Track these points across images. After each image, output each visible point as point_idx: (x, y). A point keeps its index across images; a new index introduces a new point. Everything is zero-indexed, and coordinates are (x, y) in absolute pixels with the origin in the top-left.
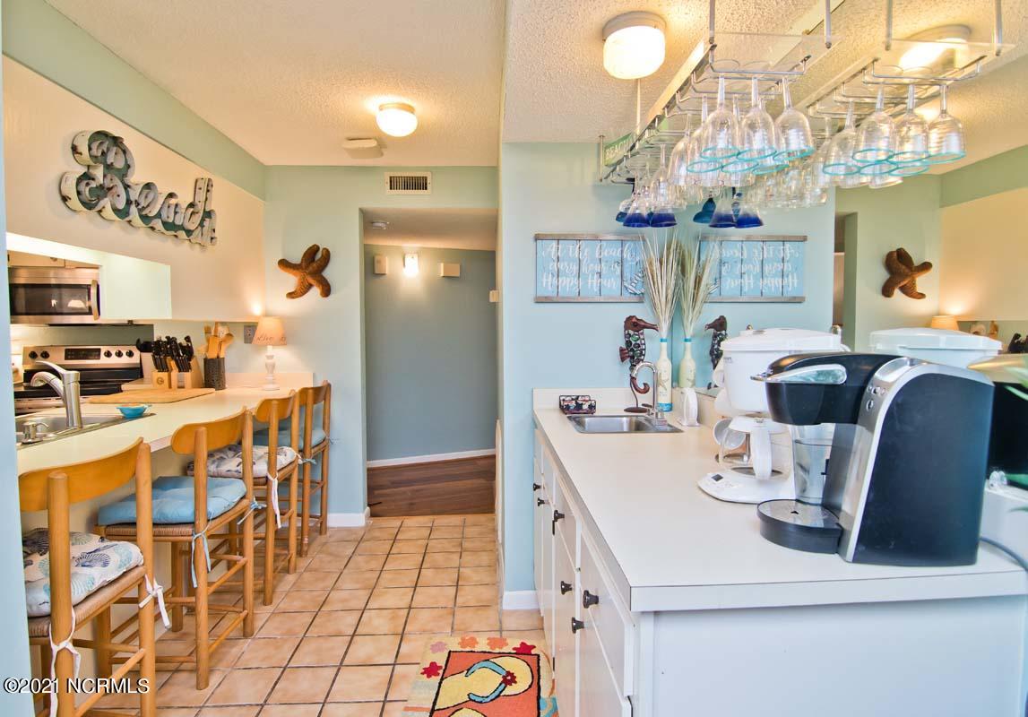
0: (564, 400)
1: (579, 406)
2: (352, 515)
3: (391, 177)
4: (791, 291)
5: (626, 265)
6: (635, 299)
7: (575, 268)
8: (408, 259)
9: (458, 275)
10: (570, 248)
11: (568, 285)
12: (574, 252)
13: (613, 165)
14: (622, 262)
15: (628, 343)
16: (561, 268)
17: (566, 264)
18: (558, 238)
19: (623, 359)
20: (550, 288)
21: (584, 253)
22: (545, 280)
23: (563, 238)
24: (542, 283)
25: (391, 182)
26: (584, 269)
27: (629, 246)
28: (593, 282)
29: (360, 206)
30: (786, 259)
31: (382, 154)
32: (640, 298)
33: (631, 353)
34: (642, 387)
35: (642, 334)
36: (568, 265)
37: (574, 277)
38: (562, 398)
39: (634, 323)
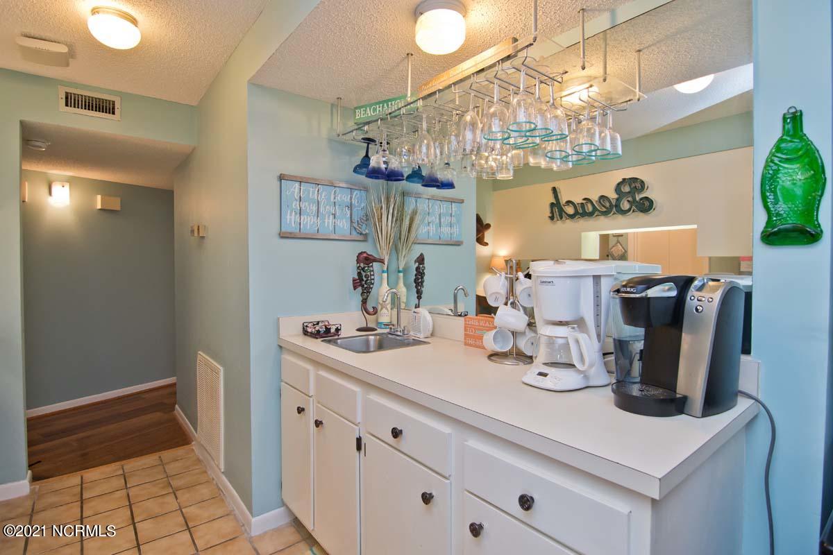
0: (307, 326)
1: (328, 330)
2: (9, 485)
3: (67, 93)
4: (455, 238)
5: (354, 210)
6: (361, 238)
7: (315, 208)
8: (56, 188)
9: (118, 208)
10: (311, 191)
11: (309, 223)
12: (313, 193)
13: (361, 124)
14: (351, 207)
15: (359, 274)
16: (303, 206)
17: (307, 204)
18: (301, 181)
19: (355, 288)
20: (293, 225)
21: (321, 197)
22: (288, 217)
23: (304, 180)
24: (287, 219)
25: (67, 98)
26: (321, 209)
27: (357, 194)
28: (329, 221)
29: (22, 119)
30: (453, 214)
31: (68, 65)
32: (365, 238)
33: (363, 283)
34: (371, 310)
35: (372, 266)
36: (309, 205)
37: (314, 216)
38: (305, 324)
39: (366, 257)
